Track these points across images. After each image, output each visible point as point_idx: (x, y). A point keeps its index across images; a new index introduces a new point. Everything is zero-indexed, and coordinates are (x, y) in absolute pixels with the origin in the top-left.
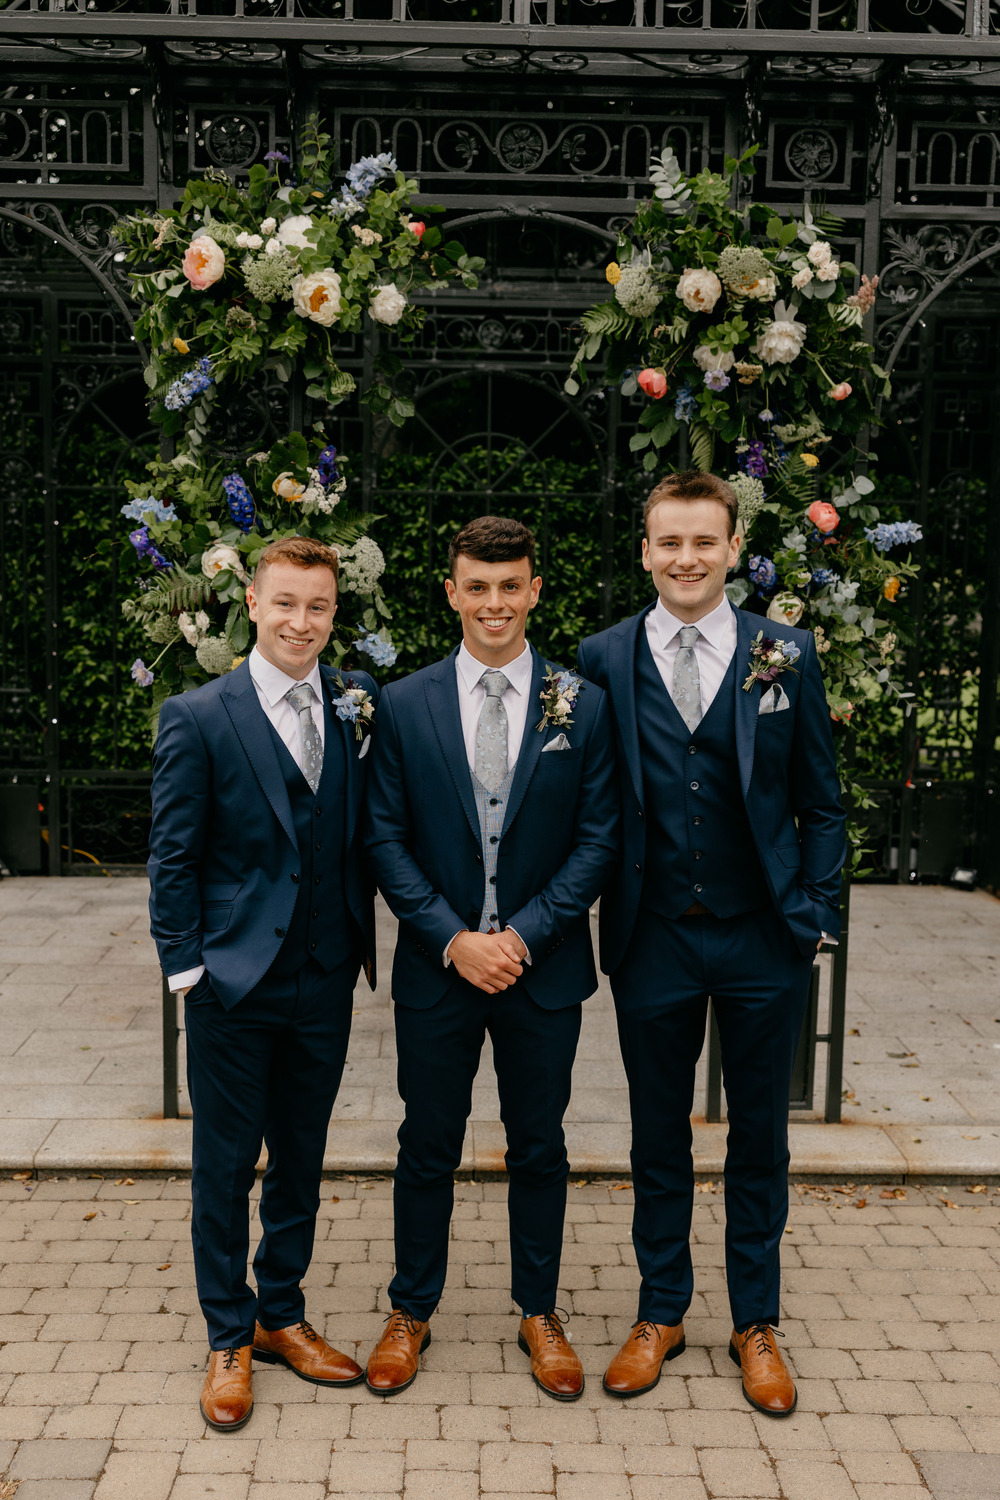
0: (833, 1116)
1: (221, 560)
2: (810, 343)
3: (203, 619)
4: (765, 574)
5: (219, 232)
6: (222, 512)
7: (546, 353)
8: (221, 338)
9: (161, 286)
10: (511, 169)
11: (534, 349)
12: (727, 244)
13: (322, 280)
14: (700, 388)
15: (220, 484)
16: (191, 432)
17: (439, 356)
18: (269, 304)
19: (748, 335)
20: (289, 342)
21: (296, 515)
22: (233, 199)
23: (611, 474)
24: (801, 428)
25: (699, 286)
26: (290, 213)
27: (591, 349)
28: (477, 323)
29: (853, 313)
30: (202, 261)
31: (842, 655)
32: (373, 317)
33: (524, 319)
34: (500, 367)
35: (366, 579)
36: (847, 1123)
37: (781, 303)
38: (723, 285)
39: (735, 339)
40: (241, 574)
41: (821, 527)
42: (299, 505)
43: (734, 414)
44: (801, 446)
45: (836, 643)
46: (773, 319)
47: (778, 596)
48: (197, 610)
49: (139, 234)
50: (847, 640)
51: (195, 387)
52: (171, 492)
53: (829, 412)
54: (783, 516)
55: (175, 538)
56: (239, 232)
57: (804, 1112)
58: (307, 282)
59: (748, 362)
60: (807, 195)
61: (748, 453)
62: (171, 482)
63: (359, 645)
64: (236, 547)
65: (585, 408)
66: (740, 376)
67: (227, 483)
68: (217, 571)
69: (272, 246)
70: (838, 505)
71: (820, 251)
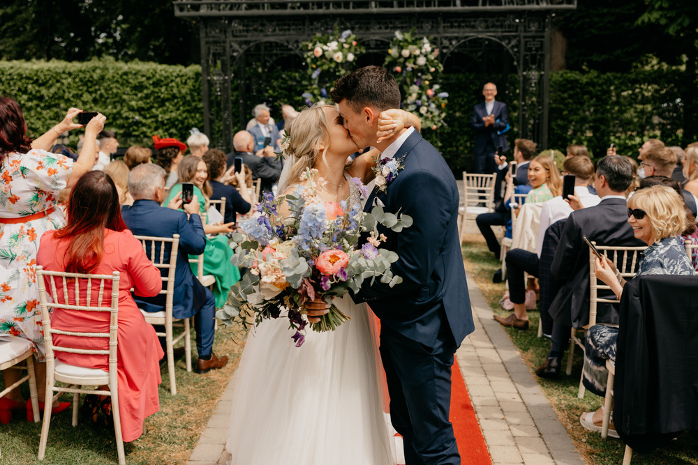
2: (427, 61)
4: (419, 103)
5: (320, 46)
6: (322, 95)
8: (321, 65)
9: (310, 55)
12: (410, 45)
13: (339, 54)
14: (407, 70)
18: (329, 59)
19: (415, 61)
22: (322, 39)
24: (426, 77)
25: (405, 52)
26: (332, 42)
27: (386, 63)
29: (434, 56)
30: (317, 52)
32: (348, 60)
34: (375, 51)
37: (421, 55)
38: (409, 52)
39: (412, 61)
41: (430, 94)
44: (426, 80)
46: (419, 58)
47: (422, 107)
52: (312, 92)
53: (432, 73)
54: (422, 93)
55: (313, 100)
56: (324, 46)
58: (336, 55)
59: (415, 65)
61: (416, 82)
66: (414, 68)
67: (322, 90)
69: (330, 49)
70: (432, 91)
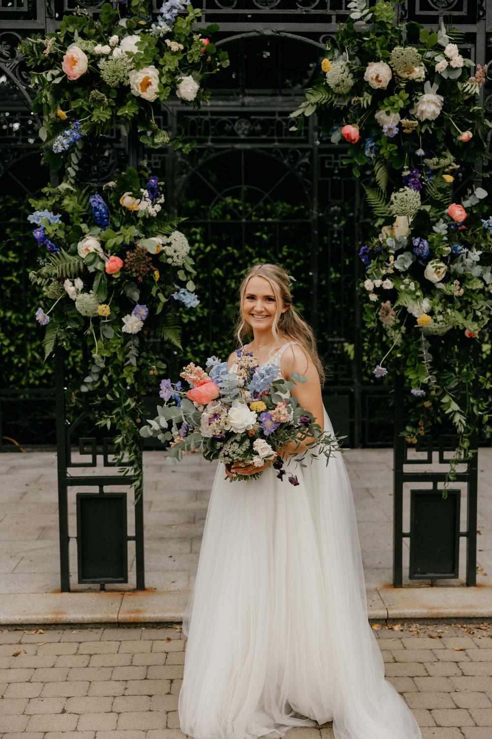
0: (471, 582)
1: (89, 246)
2: (446, 108)
3: (79, 283)
4: (423, 248)
5: (84, 45)
6: (91, 219)
7: (276, 138)
8: (87, 109)
9: (49, 79)
10: (260, 6)
11: (269, 135)
12: (396, 45)
13: (148, 73)
14: (379, 137)
15: (88, 200)
16: (69, 169)
17: (213, 141)
18: (115, 88)
19: (409, 102)
20: (128, 111)
21: (134, 219)
22: (92, 26)
23: (315, 208)
24: (442, 160)
25: (378, 72)
26: (127, 34)
28: (234, 121)
29: (473, 86)
30: (74, 62)
31: (471, 297)
32: (179, 96)
33: (262, 118)
34: (248, 146)
35: (178, 256)
36: (480, 586)
37: (428, 82)
38: (393, 72)
39: (401, 104)
40: (101, 254)
41: (456, 220)
42: (136, 212)
43: (400, 152)
44: (441, 171)
45: (467, 290)
46: (424, 93)
47: (432, 262)
48: (75, 278)
49: (35, 49)
50: (474, 288)
51: (71, 139)
52: (57, 206)
53: (459, 150)
54: (432, 214)
55: (61, 234)
56: (96, 45)
57: (453, 580)
58: (138, 74)
59: (409, 120)
60: (441, 19)
61: (409, 176)
62: (58, 200)
63: (175, 296)
64: (98, 238)
65: (299, 170)
66: (404, 128)
67: (92, 200)
68: (87, 253)
69: (117, 52)
70: (465, 206)
71: (452, 50)
